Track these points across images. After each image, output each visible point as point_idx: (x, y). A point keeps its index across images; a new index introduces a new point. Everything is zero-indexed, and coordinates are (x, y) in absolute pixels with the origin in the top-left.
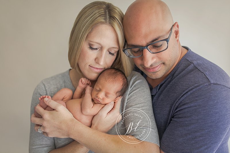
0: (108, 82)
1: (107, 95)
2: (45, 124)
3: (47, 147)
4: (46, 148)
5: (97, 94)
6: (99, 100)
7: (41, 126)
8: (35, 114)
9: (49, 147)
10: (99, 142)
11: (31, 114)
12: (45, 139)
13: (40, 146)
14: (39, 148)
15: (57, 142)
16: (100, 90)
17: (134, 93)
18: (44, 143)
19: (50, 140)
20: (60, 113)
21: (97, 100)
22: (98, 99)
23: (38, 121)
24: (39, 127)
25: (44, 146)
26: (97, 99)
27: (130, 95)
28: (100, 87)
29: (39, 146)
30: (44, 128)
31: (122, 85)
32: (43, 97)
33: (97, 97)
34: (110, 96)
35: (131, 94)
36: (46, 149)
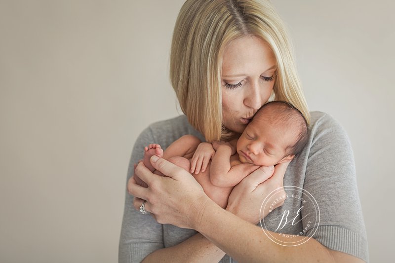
0: (273, 124)
1: (267, 149)
2: (153, 198)
3: (150, 242)
4: (148, 244)
5: (250, 144)
6: (251, 156)
7: (145, 201)
8: (134, 179)
9: (153, 244)
10: (248, 244)
11: (128, 178)
12: (147, 229)
13: (138, 240)
14: (136, 243)
15: (167, 233)
16: (256, 138)
17: (318, 155)
18: (145, 235)
19: (155, 232)
20: (181, 183)
21: (246, 155)
22: (250, 153)
23: (140, 191)
24: (141, 203)
25: (144, 240)
26: (247, 153)
27: (310, 159)
28: (258, 132)
29: (135, 240)
30: (151, 205)
31: (298, 134)
32: (152, 146)
33: (249, 149)
34: (272, 151)
35: (313, 156)
36: (147, 246)
